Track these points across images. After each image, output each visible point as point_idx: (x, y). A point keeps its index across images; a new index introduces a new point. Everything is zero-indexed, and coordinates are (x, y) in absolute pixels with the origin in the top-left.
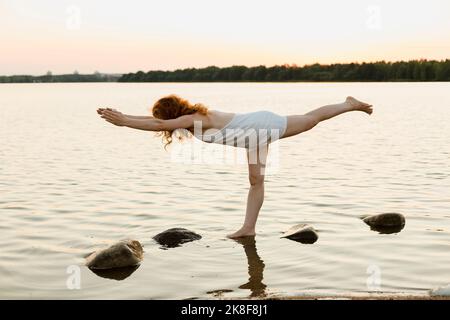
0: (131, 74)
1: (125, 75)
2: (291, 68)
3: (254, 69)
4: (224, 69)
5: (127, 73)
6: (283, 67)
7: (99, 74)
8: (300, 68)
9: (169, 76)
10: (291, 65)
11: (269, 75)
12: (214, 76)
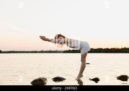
0: (67, 51)
1: (65, 51)
2: (117, 49)
3: (105, 49)
4: (95, 49)
5: (66, 50)
6: (114, 49)
7: (57, 51)
8: (120, 49)
9: (78, 51)
10: (117, 48)
11: (110, 51)
12: (92, 51)
